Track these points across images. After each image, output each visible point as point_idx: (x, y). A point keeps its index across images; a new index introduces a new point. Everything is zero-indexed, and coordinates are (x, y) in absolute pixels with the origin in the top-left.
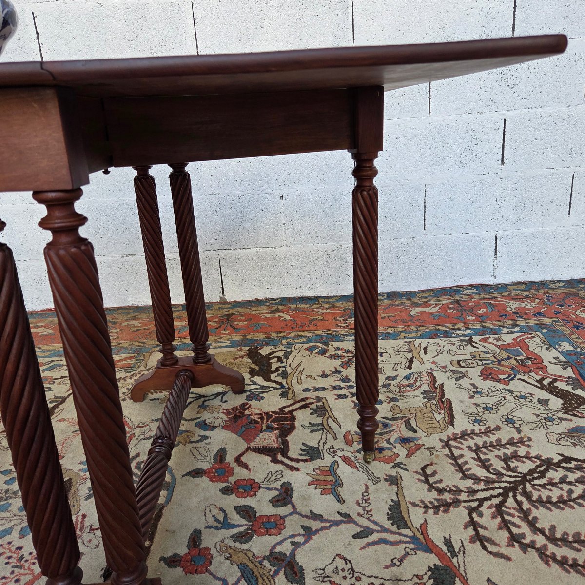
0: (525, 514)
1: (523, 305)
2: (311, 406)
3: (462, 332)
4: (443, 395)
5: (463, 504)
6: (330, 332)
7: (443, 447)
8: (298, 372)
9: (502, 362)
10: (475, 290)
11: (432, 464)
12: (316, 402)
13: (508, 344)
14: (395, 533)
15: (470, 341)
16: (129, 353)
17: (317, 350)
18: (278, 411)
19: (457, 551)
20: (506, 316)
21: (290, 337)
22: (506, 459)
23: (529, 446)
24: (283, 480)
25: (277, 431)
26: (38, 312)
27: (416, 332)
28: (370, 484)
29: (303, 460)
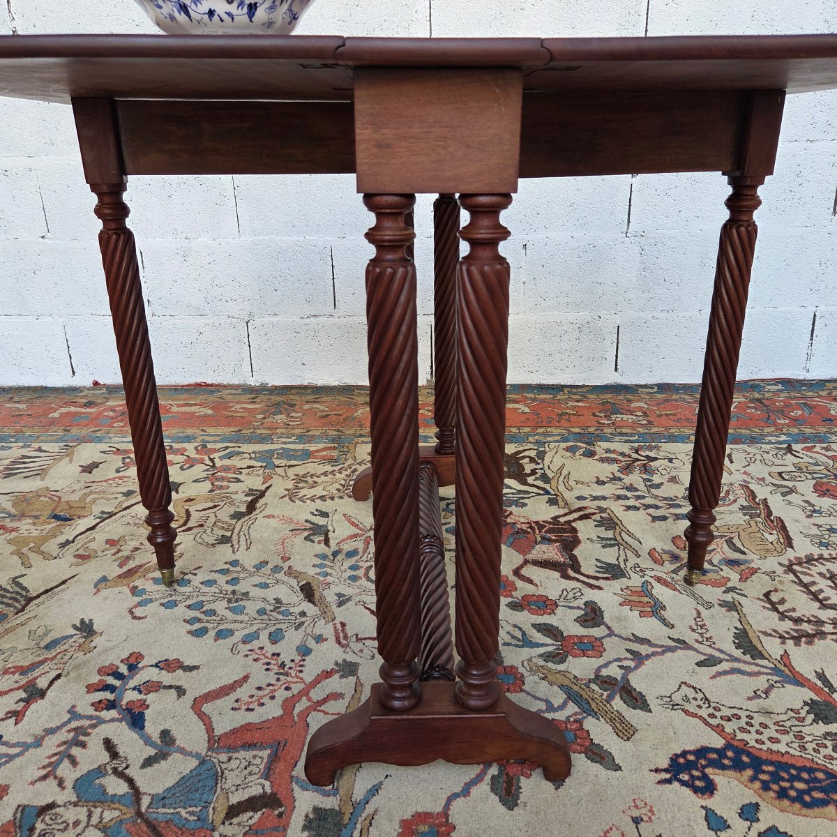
2: (594, 517)
3: (776, 438)
4: (770, 513)
5: (830, 636)
6: (591, 430)
7: (786, 572)
8: (562, 477)
10: (780, 387)
11: (776, 590)
12: (600, 513)
14: (749, 663)
15: (789, 450)
16: (325, 443)
17: (581, 451)
18: (550, 520)
20: (830, 420)
21: (538, 434)
24: (585, 599)
25: (558, 544)
26: (184, 386)
28: (700, 608)
29: (603, 578)
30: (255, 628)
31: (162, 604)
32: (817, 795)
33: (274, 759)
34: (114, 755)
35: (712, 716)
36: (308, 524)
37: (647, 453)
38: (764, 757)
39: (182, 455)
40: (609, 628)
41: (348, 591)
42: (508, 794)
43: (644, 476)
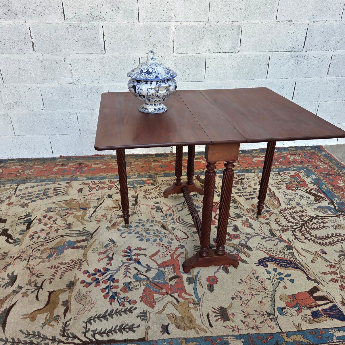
0: (308, 232)
1: (295, 157)
3: (275, 170)
4: (275, 196)
5: (290, 230)
7: (280, 213)
9: (292, 183)
10: (276, 150)
11: (278, 218)
12: (232, 198)
13: (293, 175)
14: (273, 238)
15: (279, 174)
19: (291, 242)
20: (290, 162)
22: (300, 216)
23: (306, 212)
24: (233, 224)
27: (258, 169)
28: (261, 225)
29: (236, 218)
30: (155, 238)
31: (128, 233)
32: (288, 265)
33: (174, 268)
34: (138, 271)
35: (266, 251)
36: (155, 207)
37: (241, 177)
38: (277, 258)
39: (106, 184)
40: (240, 231)
41: (174, 226)
42: (227, 271)
43: (242, 185)
